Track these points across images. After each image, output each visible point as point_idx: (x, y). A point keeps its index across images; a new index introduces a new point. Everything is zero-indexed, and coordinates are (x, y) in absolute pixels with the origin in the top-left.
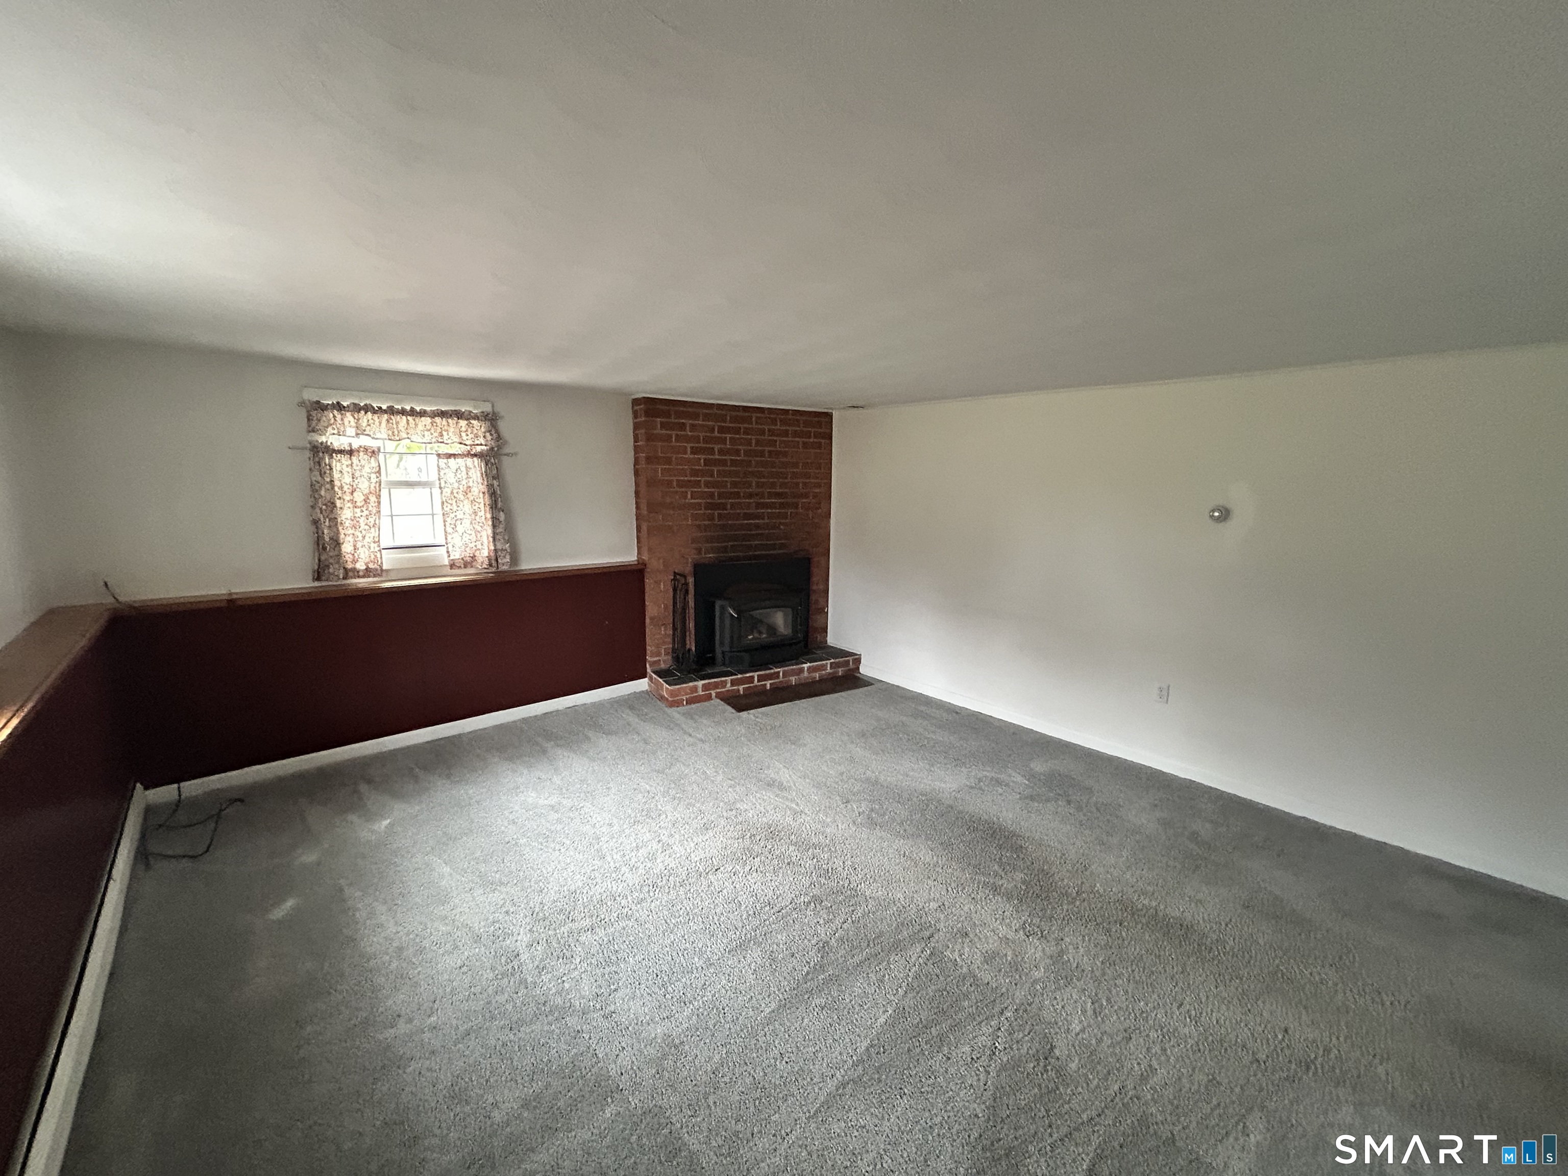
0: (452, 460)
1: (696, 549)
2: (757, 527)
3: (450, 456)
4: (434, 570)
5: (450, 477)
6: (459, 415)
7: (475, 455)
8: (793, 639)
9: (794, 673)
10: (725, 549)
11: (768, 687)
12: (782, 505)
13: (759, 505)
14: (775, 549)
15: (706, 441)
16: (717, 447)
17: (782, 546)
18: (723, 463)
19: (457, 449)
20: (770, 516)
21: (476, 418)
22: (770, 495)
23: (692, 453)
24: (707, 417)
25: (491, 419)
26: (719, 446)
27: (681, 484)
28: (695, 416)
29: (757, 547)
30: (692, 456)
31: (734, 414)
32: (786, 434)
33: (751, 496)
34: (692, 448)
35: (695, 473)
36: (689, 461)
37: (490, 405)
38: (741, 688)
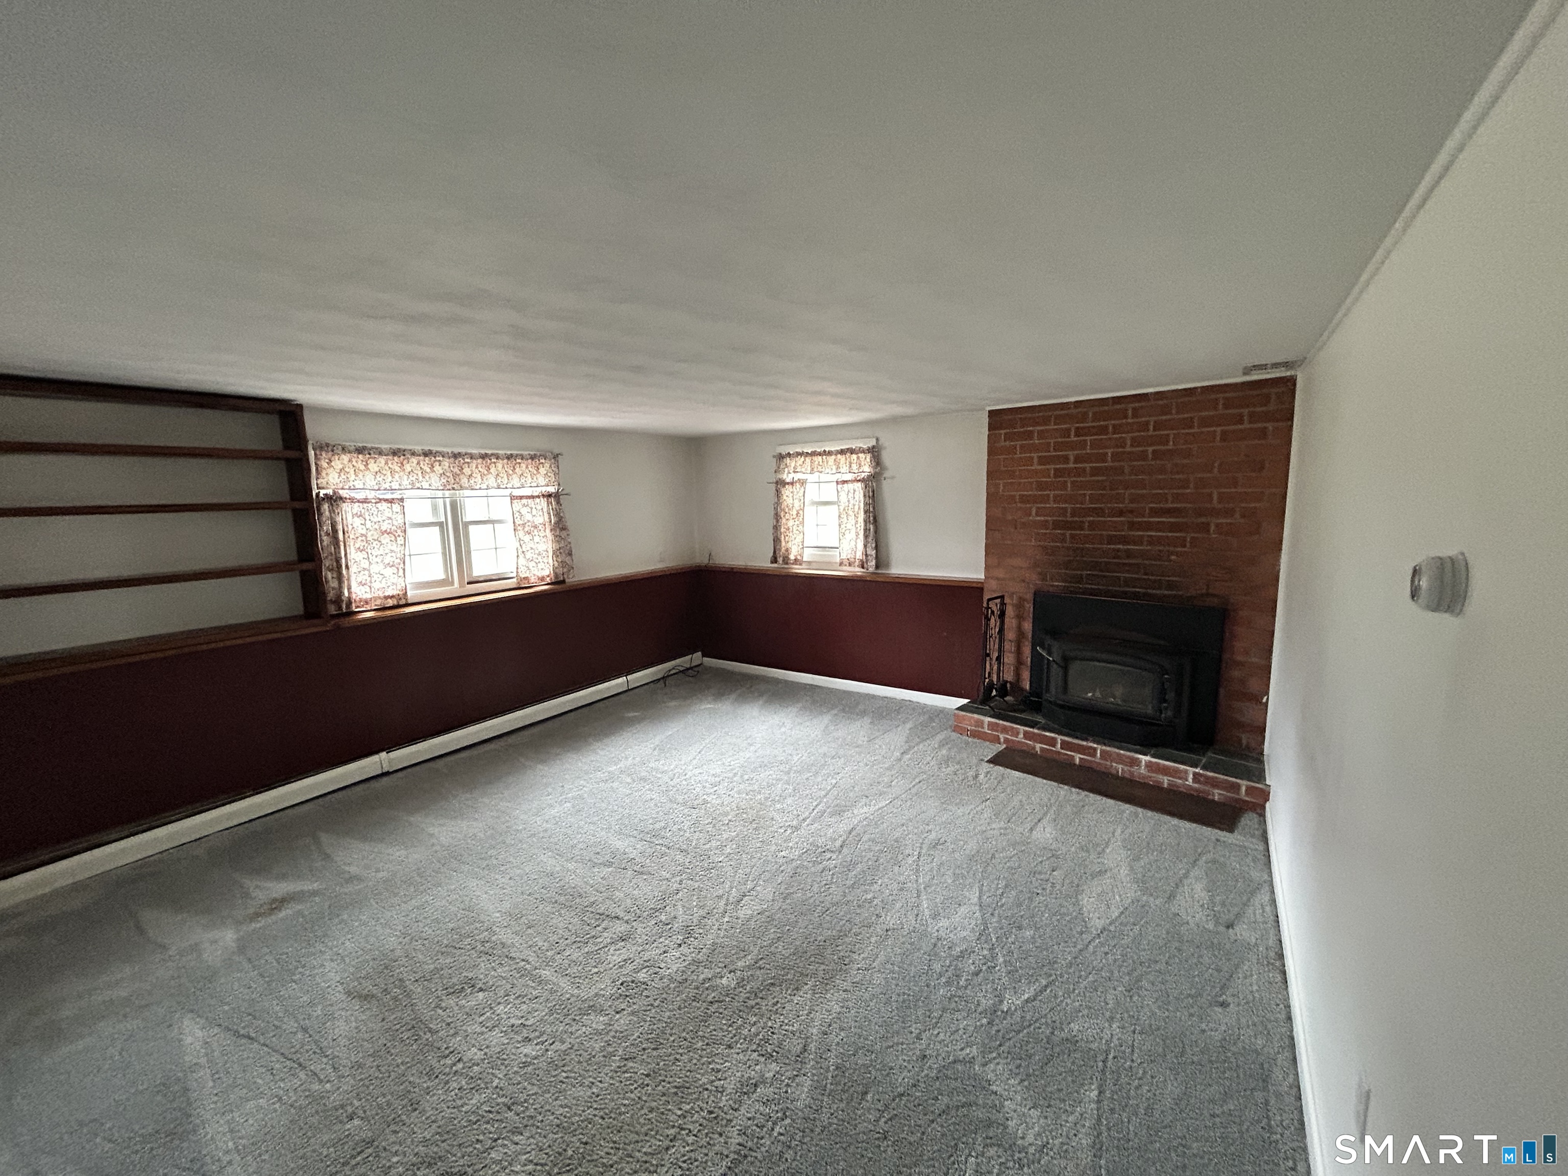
0: (845, 485)
1: (1040, 574)
2: (1129, 554)
3: (844, 482)
4: (828, 565)
5: (843, 498)
6: (852, 451)
7: (859, 481)
8: (1153, 719)
9: (1120, 760)
10: (1080, 579)
11: (1077, 761)
12: (1173, 527)
13: (1132, 526)
14: (1160, 588)
15: (1058, 447)
16: (1071, 454)
17: (1171, 586)
18: (1080, 472)
19: (849, 477)
20: (1152, 541)
21: (863, 452)
22: (1155, 512)
23: (1040, 464)
24: (1059, 419)
25: (875, 452)
26: (1076, 452)
27: (1024, 499)
28: (1046, 421)
29: (1127, 582)
30: (1040, 467)
31: (1096, 409)
32: (1189, 423)
33: (1121, 513)
34: (1039, 457)
35: (1041, 486)
36: (1036, 472)
37: (874, 440)
38: (1038, 746)
